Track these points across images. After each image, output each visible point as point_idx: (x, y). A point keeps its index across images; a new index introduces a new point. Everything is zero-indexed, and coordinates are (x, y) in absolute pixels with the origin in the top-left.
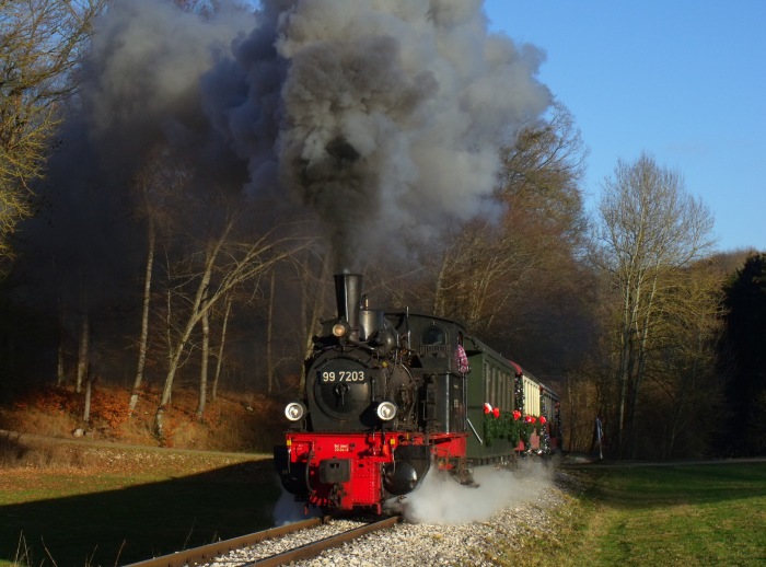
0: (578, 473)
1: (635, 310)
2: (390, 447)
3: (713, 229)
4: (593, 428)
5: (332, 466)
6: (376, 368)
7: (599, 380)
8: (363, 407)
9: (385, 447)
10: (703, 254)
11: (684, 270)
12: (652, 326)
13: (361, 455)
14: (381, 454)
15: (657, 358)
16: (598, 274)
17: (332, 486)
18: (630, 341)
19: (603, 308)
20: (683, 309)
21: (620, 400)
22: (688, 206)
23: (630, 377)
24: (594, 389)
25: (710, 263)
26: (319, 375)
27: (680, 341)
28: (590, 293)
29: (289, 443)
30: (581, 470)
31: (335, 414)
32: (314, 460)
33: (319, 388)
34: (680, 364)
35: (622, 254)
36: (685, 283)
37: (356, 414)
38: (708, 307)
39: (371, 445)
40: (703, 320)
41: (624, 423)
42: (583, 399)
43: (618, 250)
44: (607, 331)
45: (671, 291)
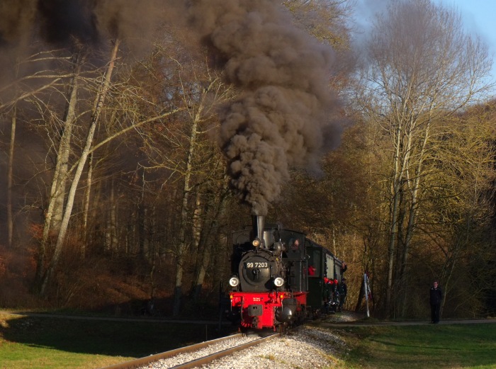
0: (344, 332)
1: (406, 158)
2: (280, 299)
3: (491, 72)
4: (360, 283)
5: (254, 308)
6: (273, 261)
7: (367, 232)
8: (267, 280)
9: (278, 299)
10: (480, 98)
11: (460, 115)
12: (424, 175)
13: (266, 303)
14: (276, 302)
15: (429, 210)
16: (366, 118)
17: (253, 317)
18: (400, 191)
19: (371, 155)
20: (457, 157)
21: (389, 254)
22: (465, 46)
23: (399, 229)
24: (361, 242)
25: (487, 108)
26: (245, 264)
27: (454, 191)
28: (357, 138)
29: (231, 297)
30: (347, 329)
31: (253, 283)
32: (244, 305)
33: (245, 271)
34: (454, 216)
35: (393, 97)
36: (460, 129)
37: (263, 283)
38: (484, 155)
39: (271, 298)
40: (479, 168)
41: (393, 279)
42: (349, 251)
43: (389, 93)
44: (375, 180)
45: (445, 138)
